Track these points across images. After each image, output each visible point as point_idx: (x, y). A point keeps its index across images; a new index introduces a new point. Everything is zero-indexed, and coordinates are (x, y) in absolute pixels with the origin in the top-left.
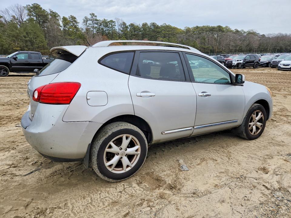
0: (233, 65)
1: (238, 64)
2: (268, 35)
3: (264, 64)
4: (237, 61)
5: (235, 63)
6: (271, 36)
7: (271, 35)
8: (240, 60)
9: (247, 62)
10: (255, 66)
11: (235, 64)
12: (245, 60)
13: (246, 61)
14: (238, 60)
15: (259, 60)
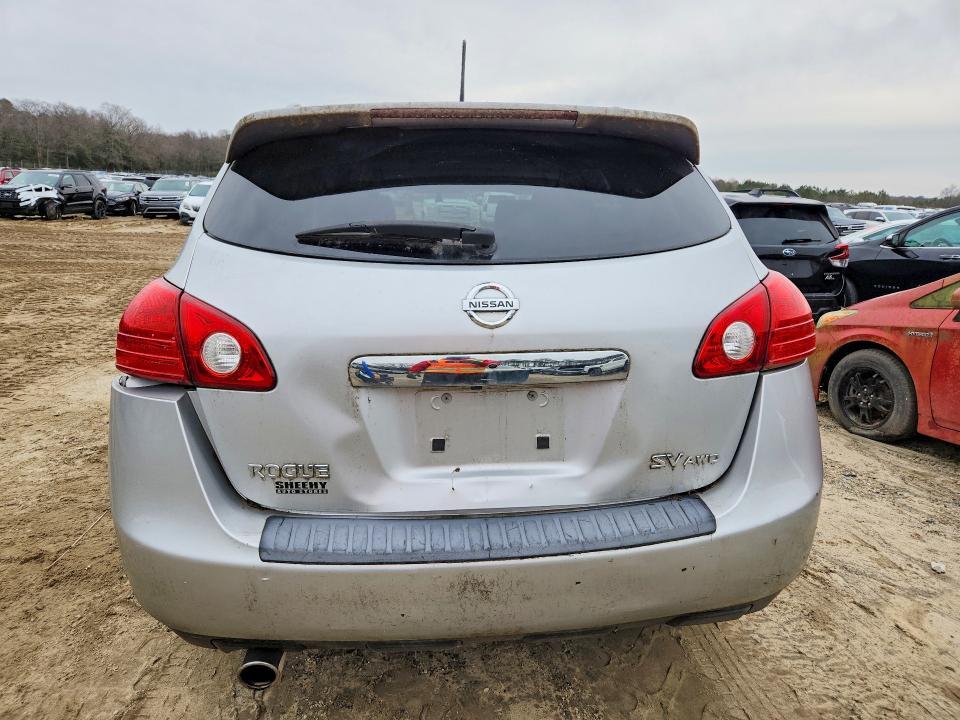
0: (21, 204)
1: (43, 203)
2: (25, 103)
3: (119, 204)
4: (37, 190)
5: (29, 198)
6: (34, 111)
7: (34, 104)
8: (47, 189)
9: (70, 197)
10: (96, 212)
11: (33, 202)
12: (63, 188)
13: (66, 191)
14: (37, 187)
15: (104, 191)
